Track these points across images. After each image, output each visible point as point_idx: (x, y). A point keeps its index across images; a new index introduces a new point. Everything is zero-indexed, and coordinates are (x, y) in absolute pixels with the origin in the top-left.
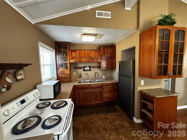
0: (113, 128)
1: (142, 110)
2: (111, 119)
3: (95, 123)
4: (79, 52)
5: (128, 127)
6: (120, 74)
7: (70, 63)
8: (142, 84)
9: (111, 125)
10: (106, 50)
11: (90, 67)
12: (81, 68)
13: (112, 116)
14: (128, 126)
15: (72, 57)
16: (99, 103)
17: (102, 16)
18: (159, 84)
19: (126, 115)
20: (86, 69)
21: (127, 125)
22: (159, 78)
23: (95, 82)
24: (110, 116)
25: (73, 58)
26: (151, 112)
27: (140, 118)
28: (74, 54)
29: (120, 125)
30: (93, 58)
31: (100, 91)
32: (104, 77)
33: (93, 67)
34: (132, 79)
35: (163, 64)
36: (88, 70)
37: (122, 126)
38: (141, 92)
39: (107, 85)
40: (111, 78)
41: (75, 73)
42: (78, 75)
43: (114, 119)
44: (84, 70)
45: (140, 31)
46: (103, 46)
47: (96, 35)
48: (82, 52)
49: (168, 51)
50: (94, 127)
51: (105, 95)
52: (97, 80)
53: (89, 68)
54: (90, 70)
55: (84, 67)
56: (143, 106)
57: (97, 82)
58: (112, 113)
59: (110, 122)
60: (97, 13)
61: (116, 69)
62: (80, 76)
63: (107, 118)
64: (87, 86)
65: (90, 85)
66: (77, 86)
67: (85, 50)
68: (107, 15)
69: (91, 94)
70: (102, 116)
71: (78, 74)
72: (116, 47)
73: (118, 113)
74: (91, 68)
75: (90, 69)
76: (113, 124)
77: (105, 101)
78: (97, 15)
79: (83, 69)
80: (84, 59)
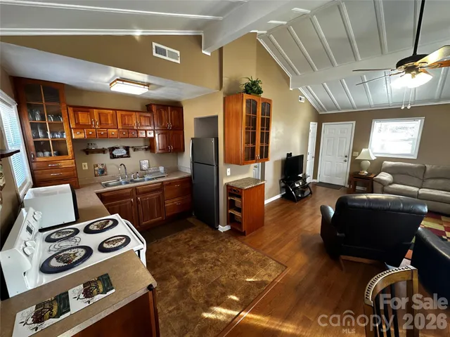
0: (192, 248)
1: (230, 211)
2: (186, 239)
3: (160, 253)
4: (99, 114)
5: (213, 240)
6: (194, 162)
7: (74, 141)
8: (229, 174)
9: (187, 246)
10: (163, 112)
11: (127, 149)
12: (103, 151)
13: (186, 234)
14: (212, 238)
15: (78, 124)
16: (159, 221)
17: (165, 55)
18: (247, 171)
19: (207, 227)
20: (116, 153)
21: (210, 238)
22: (247, 163)
23: (144, 180)
24: (183, 236)
25: (80, 127)
26: (239, 210)
27: (228, 224)
28: (83, 118)
29: (201, 241)
30: (135, 128)
31: (159, 197)
32: (162, 169)
33: (135, 149)
34: (215, 168)
35: (251, 145)
36: (122, 157)
37: (205, 242)
38: (228, 186)
39: (170, 183)
40: (176, 170)
41: (85, 166)
42: (96, 168)
43: (191, 237)
44: (113, 157)
45: (224, 93)
46: (157, 105)
47: (148, 85)
48: (107, 115)
49: (255, 129)
50: (161, 258)
51: (168, 204)
52: (147, 177)
53: (124, 152)
54: (128, 155)
55: (113, 149)
56: (231, 205)
57: (147, 181)
58: (185, 231)
59: (185, 243)
60: (154, 47)
61: (184, 151)
62: (103, 172)
63: (177, 240)
64: (129, 190)
65: (135, 188)
66: (106, 195)
67: (115, 110)
68: (173, 56)
69: (140, 206)
70: (170, 239)
71: (97, 166)
72: (182, 108)
73: (195, 229)
74: (131, 150)
75: (128, 153)
76: (191, 243)
77: (168, 214)
78: (154, 51)
79: (108, 155)
80: (113, 132)
